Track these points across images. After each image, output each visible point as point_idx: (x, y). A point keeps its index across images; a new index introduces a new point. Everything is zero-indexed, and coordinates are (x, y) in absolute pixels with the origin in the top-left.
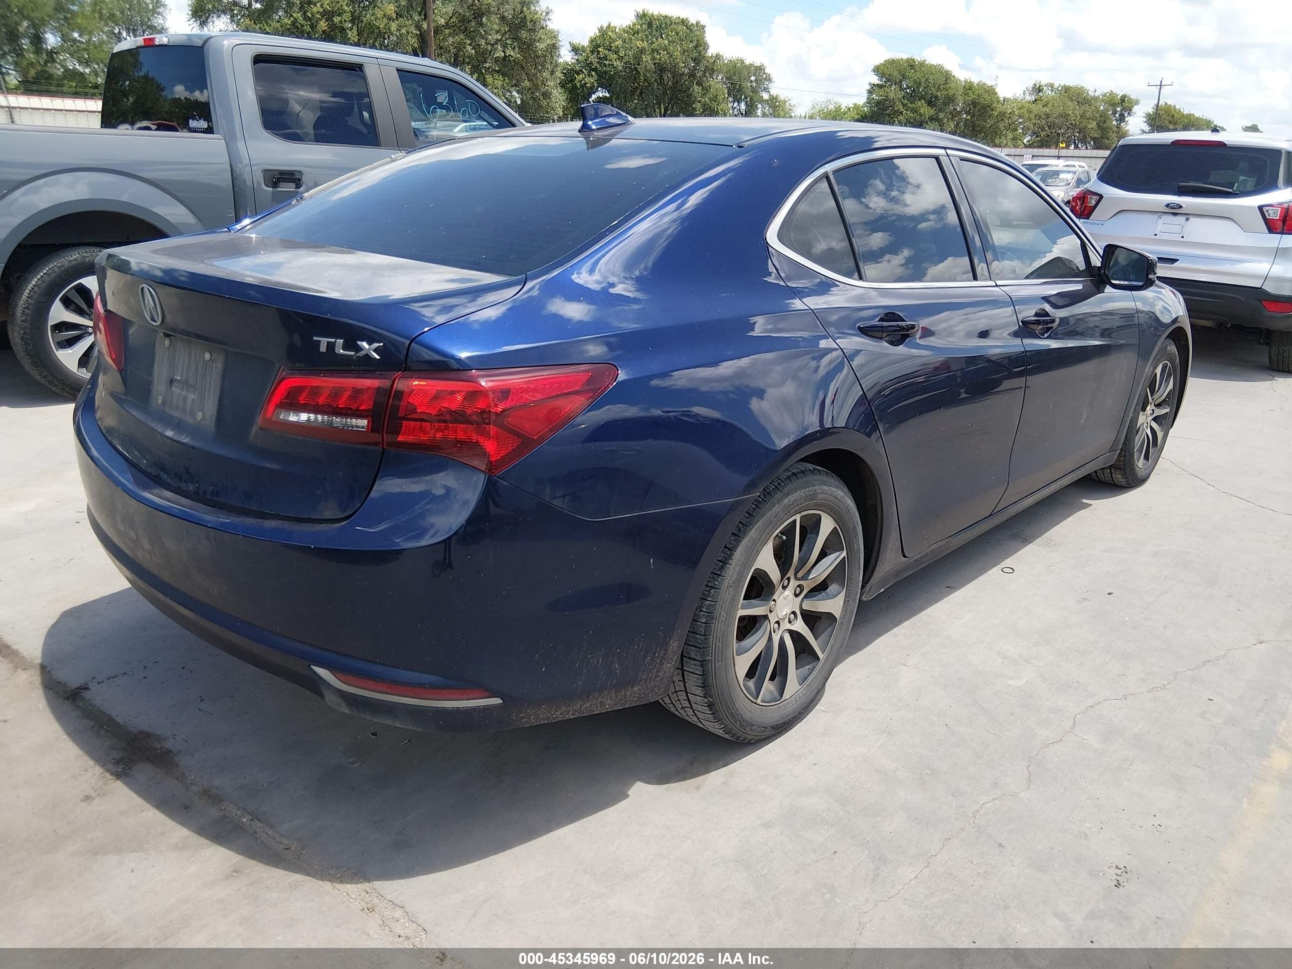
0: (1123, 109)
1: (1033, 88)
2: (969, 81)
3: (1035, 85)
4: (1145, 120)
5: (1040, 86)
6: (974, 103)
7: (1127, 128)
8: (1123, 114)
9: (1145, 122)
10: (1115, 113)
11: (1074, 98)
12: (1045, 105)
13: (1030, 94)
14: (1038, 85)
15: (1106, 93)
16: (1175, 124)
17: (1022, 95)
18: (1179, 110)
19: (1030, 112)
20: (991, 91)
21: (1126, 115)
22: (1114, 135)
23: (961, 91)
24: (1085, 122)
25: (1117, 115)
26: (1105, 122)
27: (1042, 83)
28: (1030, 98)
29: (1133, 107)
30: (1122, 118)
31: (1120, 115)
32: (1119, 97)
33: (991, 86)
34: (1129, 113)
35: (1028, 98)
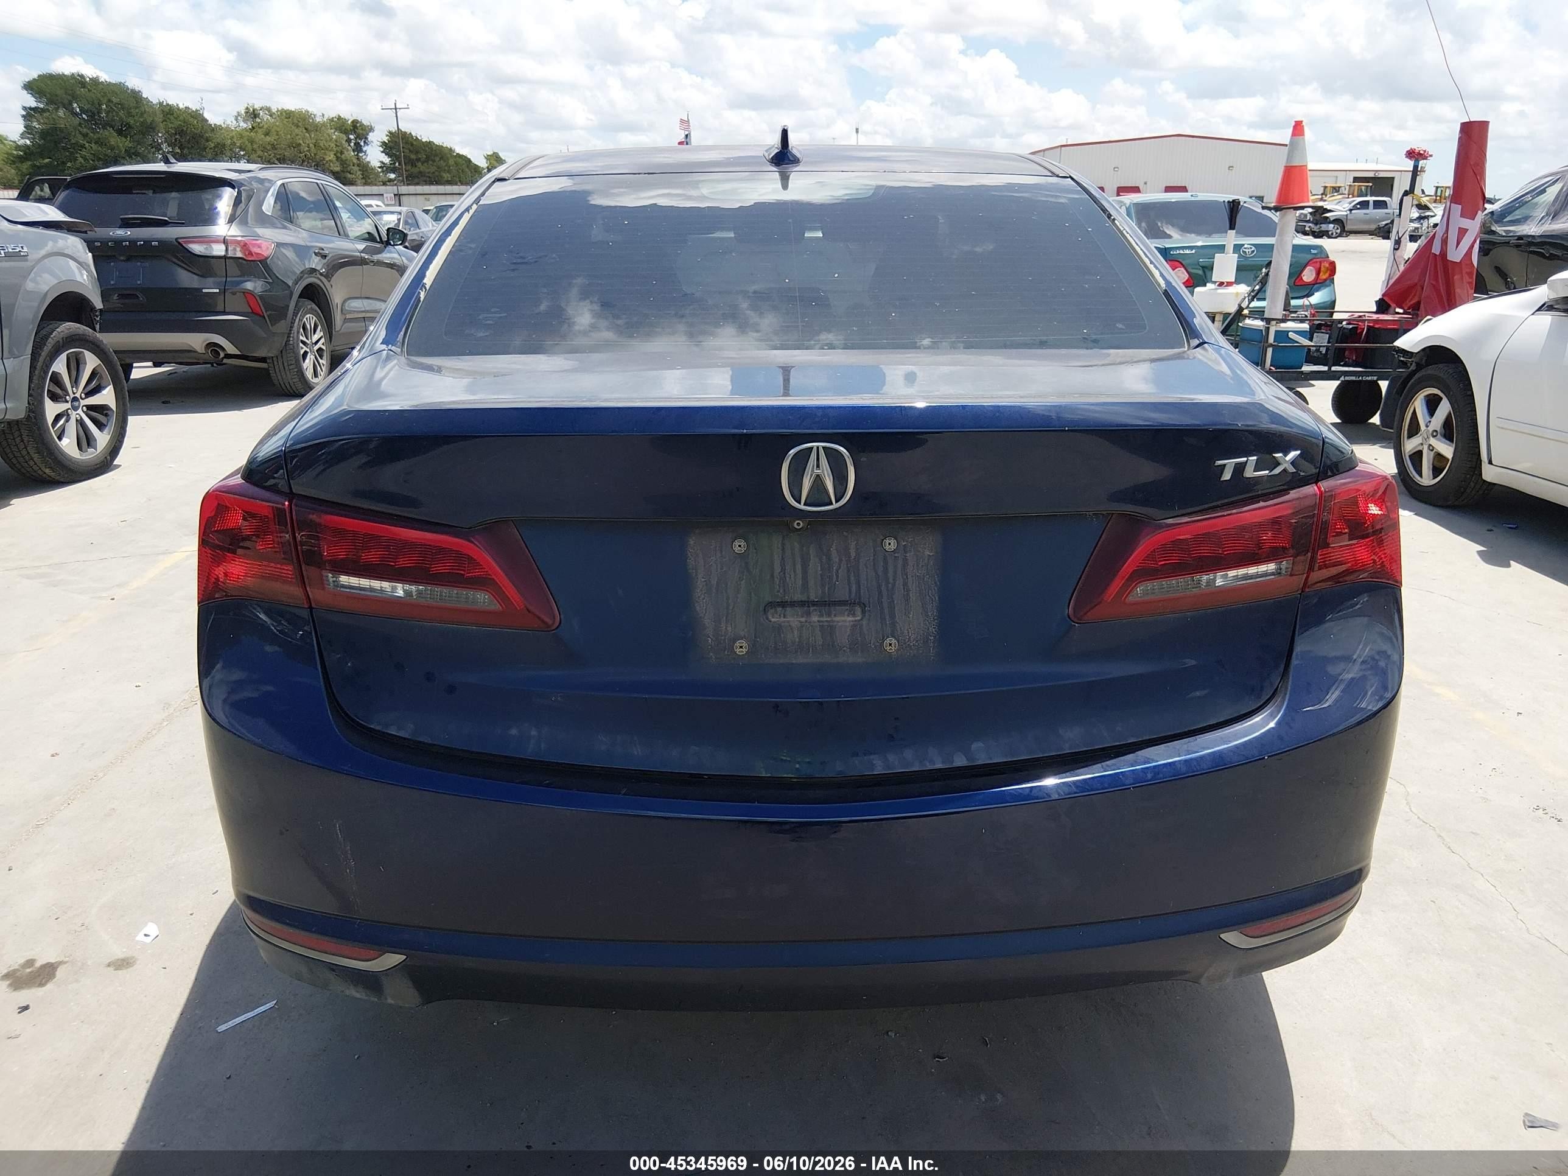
0: (357, 137)
1: (246, 113)
2: (165, 104)
3: (247, 108)
4: (382, 150)
5: (254, 110)
6: (180, 132)
7: (368, 160)
8: (359, 143)
9: (382, 152)
10: (349, 141)
11: (300, 124)
12: (267, 134)
13: (244, 121)
14: (251, 109)
15: (333, 118)
16: (417, 152)
17: (235, 122)
18: (416, 137)
19: (252, 142)
20: (197, 116)
21: (362, 144)
22: (356, 168)
23: (159, 118)
24: (320, 154)
25: (352, 144)
26: (342, 153)
27: (256, 107)
28: (245, 125)
29: (368, 134)
30: (358, 148)
31: (355, 144)
32: (349, 122)
33: (197, 110)
34: (365, 142)
35: (243, 125)
